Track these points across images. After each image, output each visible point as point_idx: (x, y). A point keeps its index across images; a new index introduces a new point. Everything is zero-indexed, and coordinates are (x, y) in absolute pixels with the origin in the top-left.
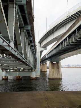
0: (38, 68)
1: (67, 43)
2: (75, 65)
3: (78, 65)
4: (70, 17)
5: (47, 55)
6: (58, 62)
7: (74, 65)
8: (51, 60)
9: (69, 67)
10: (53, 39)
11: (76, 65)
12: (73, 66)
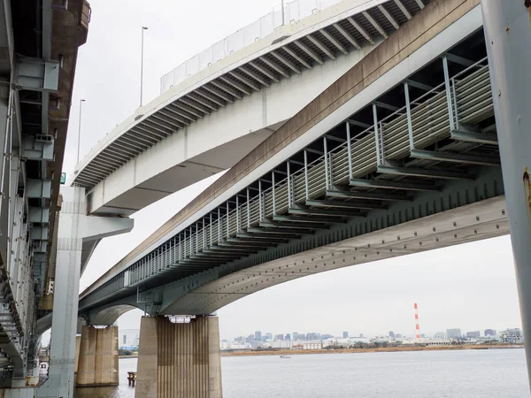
0: (64, 362)
1: (284, 200)
2: (297, 337)
3: (311, 337)
4: (291, 46)
5: (131, 268)
6: (201, 319)
7: (288, 337)
8: (160, 303)
9: (259, 351)
10: (181, 166)
11: (302, 337)
12: (284, 344)
